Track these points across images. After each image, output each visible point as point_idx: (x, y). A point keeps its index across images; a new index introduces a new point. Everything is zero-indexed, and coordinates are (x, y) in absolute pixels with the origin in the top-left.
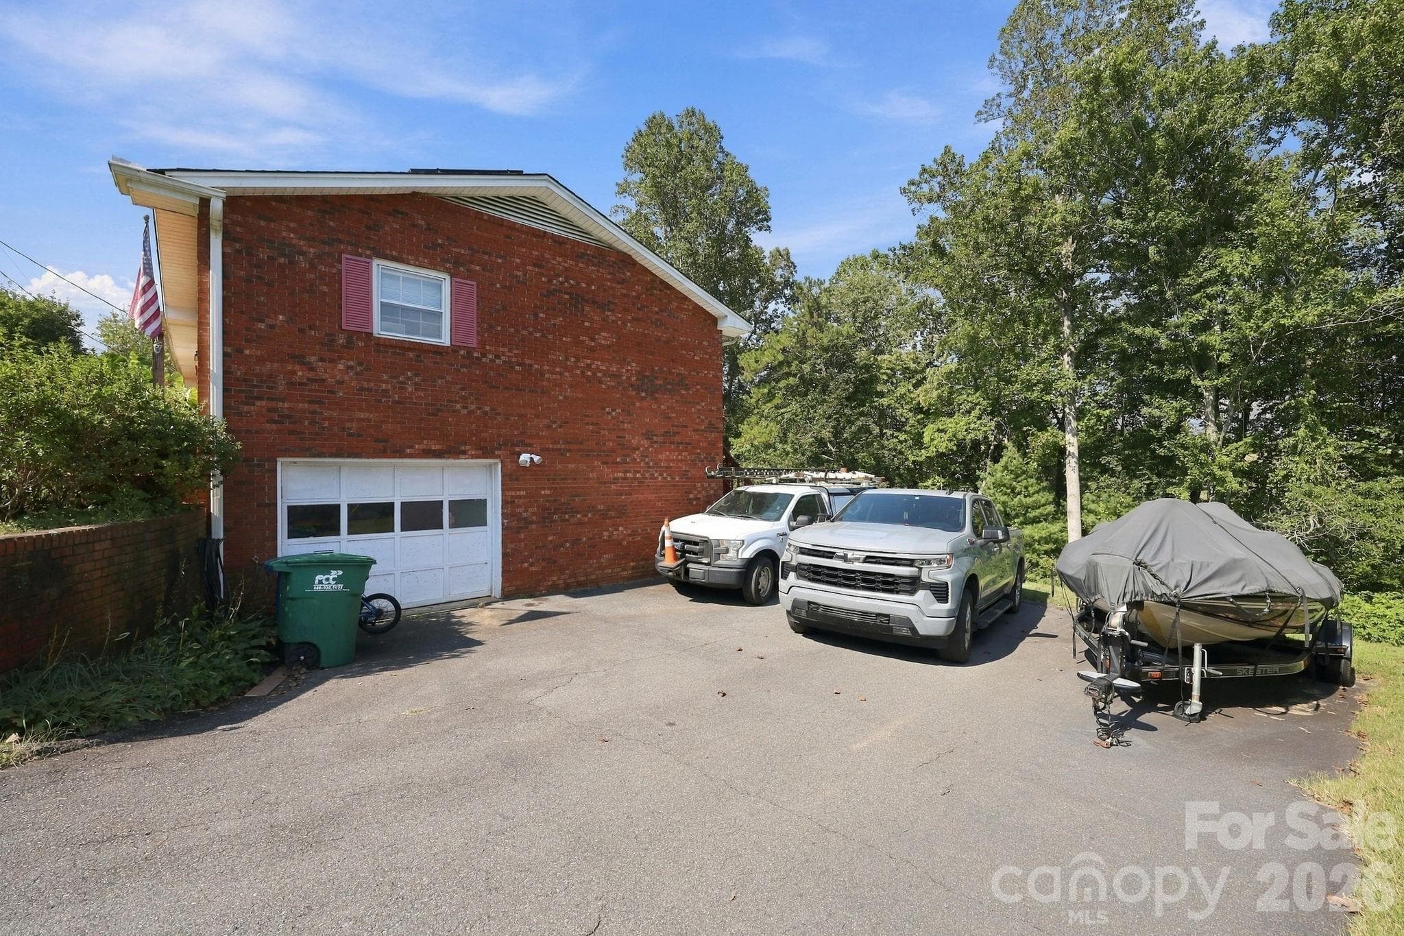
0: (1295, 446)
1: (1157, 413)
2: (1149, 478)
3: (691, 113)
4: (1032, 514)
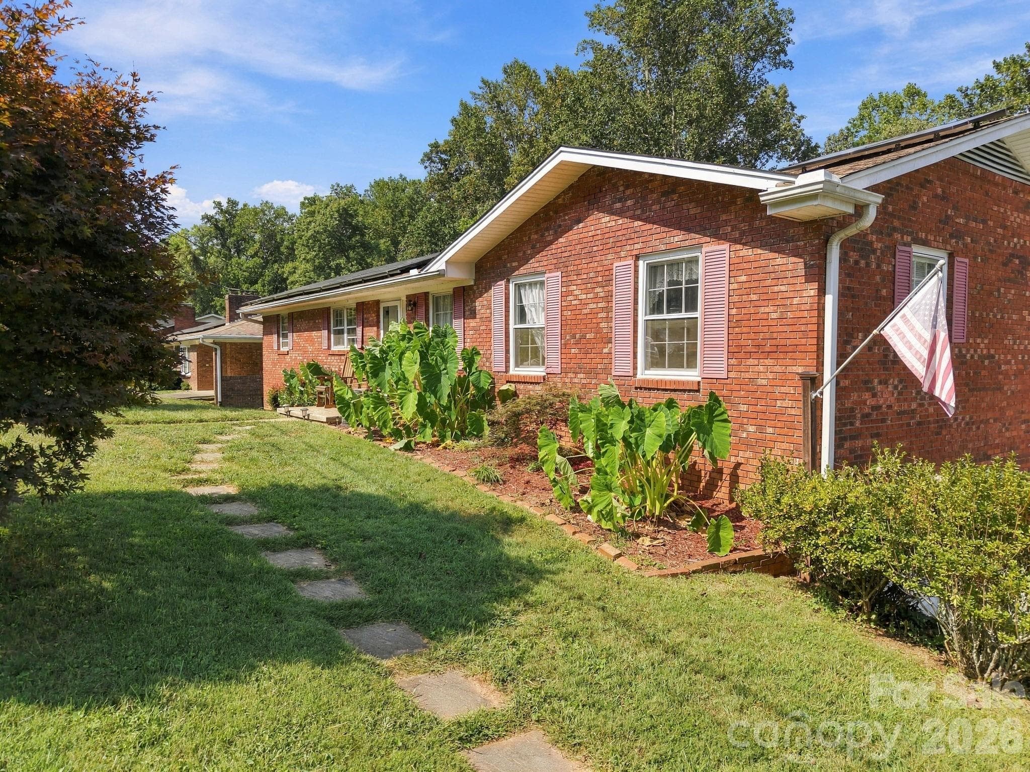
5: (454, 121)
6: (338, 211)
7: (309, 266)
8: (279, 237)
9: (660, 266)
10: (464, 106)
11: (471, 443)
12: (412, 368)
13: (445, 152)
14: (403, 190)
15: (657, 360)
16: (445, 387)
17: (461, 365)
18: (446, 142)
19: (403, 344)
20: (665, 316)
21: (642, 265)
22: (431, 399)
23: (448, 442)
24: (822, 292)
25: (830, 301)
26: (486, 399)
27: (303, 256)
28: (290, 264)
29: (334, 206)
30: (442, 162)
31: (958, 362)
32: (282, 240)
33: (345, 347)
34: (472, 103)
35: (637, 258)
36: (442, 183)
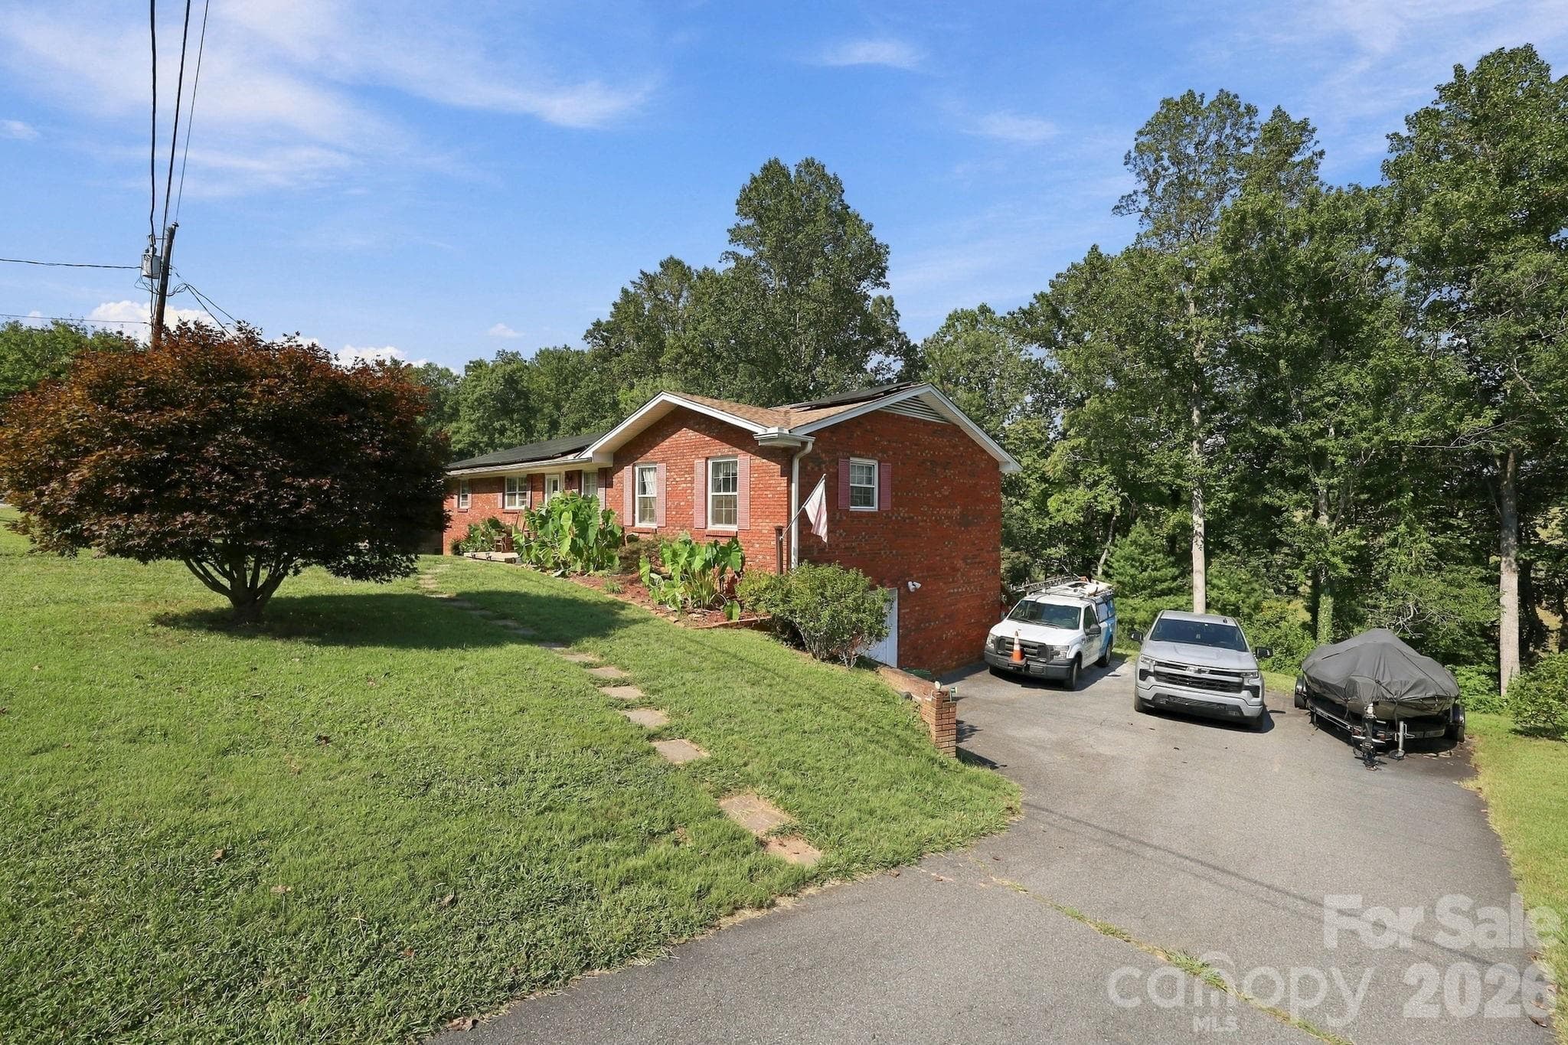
0: (1396, 539)
1: (1277, 502)
2: (1266, 557)
3: (809, 163)
4: (1159, 587)
5: (615, 304)
6: (503, 377)
7: (472, 426)
8: (442, 396)
9: (719, 464)
10: (625, 292)
11: (605, 572)
12: (567, 520)
13: (607, 331)
14: (568, 360)
15: (717, 519)
16: (592, 534)
17: (601, 520)
18: (608, 322)
19: (562, 507)
20: (722, 493)
21: (710, 463)
22: (581, 542)
23: (591, 572)
24: (790, 482)
25: (794, 487)
26: (617, 542)
27: (467, 417)
28: (454, 424)
29: (500, 372)
30: (603, 338)
31: (829, 520)
32: (446, 400)
33: (517, 507)
34: (632, 290)
35: (707, 459)
36: (605, 356)
